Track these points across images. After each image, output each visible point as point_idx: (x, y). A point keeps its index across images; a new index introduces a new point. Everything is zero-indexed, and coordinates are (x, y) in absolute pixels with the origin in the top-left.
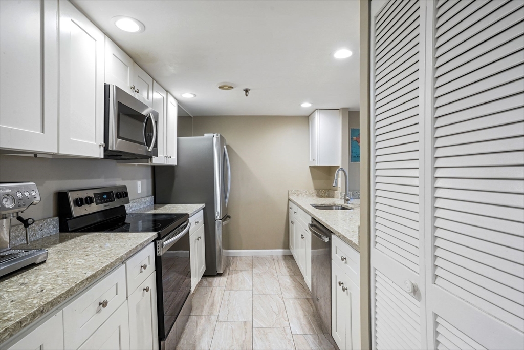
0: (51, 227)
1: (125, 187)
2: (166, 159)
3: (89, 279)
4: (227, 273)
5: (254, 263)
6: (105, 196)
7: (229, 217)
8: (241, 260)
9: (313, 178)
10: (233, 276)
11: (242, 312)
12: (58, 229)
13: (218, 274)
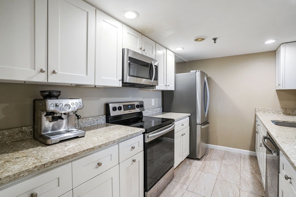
0: (102, 120)
1: (143, 102)
2: (166, 87)
3: (89, 150)
4: (204, 159)
5: (224, 156)
6: (130, 107)
7: (208, 123)
8: (216, 152)
9: (280, 99)
10: (207, 162)
11: (205, 189)
12: (105, 121)
13: (197, 158)
